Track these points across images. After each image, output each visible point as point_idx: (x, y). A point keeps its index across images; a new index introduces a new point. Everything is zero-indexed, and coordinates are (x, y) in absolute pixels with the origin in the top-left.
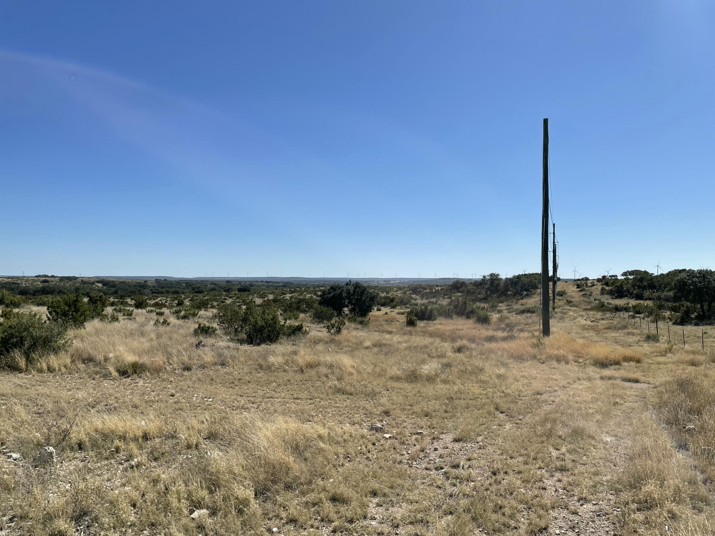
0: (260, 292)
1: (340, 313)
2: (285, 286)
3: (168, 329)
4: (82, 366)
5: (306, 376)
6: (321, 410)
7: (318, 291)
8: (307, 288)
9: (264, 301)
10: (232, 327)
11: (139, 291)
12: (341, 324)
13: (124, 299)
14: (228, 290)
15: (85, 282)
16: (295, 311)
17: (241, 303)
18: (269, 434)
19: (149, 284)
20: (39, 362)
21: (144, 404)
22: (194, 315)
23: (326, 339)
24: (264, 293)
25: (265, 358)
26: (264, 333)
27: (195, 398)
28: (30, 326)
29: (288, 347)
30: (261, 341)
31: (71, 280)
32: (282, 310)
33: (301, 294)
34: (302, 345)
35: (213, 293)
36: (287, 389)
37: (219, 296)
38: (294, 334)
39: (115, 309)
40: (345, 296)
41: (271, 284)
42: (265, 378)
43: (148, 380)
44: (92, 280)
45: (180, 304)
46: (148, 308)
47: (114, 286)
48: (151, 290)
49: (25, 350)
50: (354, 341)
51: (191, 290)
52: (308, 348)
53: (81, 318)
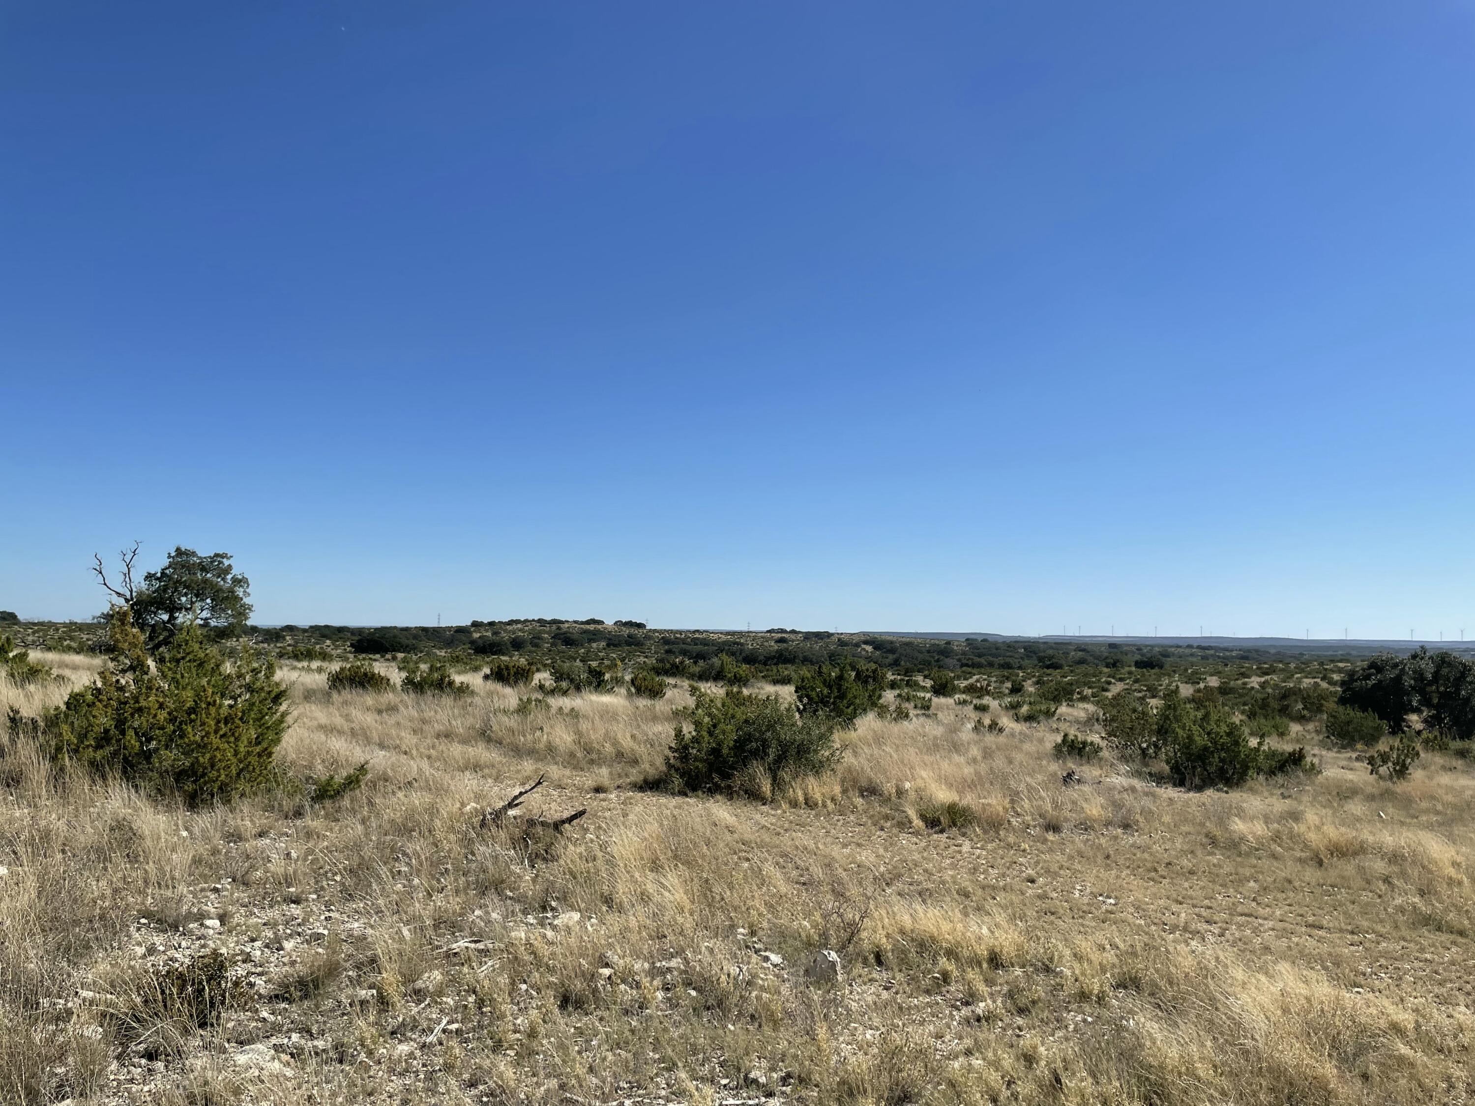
0: (1186, 670)
1: (1397, 727)
2: (1245, 658)
3: (1002, 739)
4: (859, 801)
5: (1332, 875)
6: (1383, 961)
7: (1333, 672)
8: (1303, 663)
9: (1199, 691)
10: (1134, 745)
11: (938, 661)
12: (1407, 756)
13: (911, 676)
14: (1114, 664)
15: (844, 642)
16: (1278, 718)
17: (1144, 693)
18: (1264, 999)
19: (955, 648)
20: (792, 787)
21: (980, 892)
22: (1049, 714)
23: (1369, 790)
24: (1197, 673)
25: (1222, 822)
26: (1211, 764)
27: (1077, 893)
28: (775, 722)
29: (1273, 800)
30: (1203, 781)
31: (822, 639)
32: (1243, 713)
33: (1288, 678)
34: (1305, 798)
35: (1082, 668)
36: (1285, 899)
37: (1094, 676)
38: (1283, 771)
39: (899, 696)
40: (1411, 686)
41: (1212, 652)
42: (1228, 868)
43: (979, 841)
44: (856, 639)
45: (1016, 689)
46: (957, 696)
47: (892, 651)
48: (959, 660)
49: (769, 764)
50: (1450, 798)
51: (1036, 662)
52: (1325, 807)
53: (849, 710)
